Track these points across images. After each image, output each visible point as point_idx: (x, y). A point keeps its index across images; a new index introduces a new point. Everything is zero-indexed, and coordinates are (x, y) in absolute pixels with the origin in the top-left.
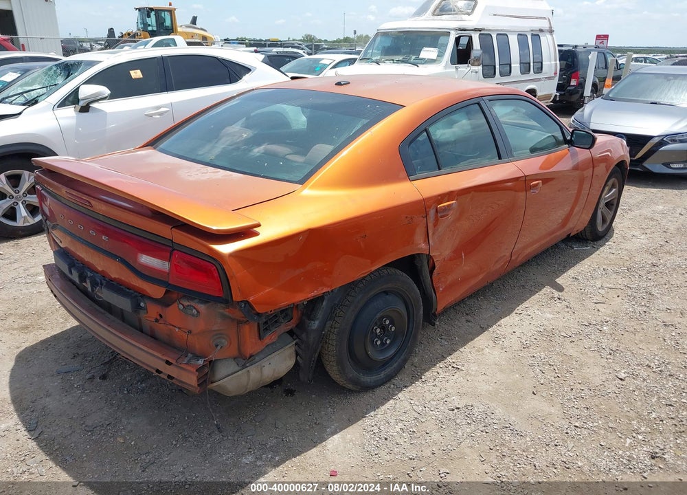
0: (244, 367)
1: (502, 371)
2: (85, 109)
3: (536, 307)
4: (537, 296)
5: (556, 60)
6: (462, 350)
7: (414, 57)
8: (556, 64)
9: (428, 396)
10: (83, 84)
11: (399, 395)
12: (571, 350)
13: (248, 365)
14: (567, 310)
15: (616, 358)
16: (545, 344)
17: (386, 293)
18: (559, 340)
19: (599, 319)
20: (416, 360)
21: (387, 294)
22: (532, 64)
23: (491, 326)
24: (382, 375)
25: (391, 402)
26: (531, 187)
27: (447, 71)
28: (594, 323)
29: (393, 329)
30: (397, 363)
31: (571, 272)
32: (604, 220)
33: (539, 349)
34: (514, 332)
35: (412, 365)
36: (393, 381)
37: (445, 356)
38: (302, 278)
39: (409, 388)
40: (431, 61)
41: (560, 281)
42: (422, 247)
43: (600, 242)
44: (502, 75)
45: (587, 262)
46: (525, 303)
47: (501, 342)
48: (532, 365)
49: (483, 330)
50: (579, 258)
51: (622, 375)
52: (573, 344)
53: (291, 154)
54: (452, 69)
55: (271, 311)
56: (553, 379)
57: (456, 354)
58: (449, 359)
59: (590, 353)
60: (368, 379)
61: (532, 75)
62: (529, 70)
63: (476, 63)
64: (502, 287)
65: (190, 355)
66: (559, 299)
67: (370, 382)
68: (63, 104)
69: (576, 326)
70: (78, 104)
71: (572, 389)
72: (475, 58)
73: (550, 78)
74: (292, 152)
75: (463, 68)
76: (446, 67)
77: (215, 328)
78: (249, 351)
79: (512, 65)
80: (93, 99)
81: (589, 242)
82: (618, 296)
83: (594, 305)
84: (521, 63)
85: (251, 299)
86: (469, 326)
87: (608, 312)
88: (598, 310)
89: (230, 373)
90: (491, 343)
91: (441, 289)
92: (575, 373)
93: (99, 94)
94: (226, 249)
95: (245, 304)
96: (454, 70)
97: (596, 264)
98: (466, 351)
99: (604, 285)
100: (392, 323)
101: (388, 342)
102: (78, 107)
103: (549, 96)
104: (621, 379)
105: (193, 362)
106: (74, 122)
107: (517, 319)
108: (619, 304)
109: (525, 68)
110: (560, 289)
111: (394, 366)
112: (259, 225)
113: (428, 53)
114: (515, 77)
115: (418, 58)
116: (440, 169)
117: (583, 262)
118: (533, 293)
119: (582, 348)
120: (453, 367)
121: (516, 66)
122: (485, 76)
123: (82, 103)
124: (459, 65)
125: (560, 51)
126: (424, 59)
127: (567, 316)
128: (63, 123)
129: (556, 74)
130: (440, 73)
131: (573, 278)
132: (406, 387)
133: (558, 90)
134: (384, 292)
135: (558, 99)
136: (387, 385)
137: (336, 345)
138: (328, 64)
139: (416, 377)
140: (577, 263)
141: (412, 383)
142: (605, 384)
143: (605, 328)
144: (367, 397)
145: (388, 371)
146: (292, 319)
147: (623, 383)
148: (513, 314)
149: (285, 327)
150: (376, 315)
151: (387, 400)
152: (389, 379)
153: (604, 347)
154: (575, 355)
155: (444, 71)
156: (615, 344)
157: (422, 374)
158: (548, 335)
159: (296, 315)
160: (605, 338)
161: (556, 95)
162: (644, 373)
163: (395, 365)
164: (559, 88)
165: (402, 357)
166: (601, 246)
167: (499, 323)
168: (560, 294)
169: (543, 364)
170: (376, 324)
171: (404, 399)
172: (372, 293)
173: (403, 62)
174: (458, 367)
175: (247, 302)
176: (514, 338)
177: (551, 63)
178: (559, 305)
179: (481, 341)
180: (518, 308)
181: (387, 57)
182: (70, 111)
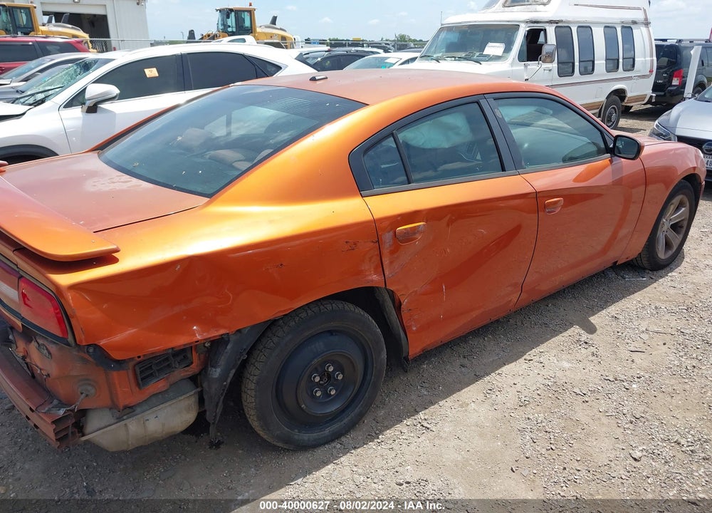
0: (120, 419)
1: (481, 435)
2: (93, 109)
3: (554, 352)
4: (559, 338)
5: (652, 56)
6: (441, 403)
7: (478, 54)
8: (652, 61)
9: (379, 462)
10: (93, 83)
11: (342, 459)
12: (581, 414)
13: (125, 417)
14: (591, 358)
15: (637, 429)
16: (549, 403)
17: (331, 332)
18: (568, 397)
19: (630, 374)
20: (382, 413)
21: (332, 335)
22: (621, 60)
23: (488, 374)
24: (327, 432)
25: (329, 467)
26: (545, 206)
27: (514, 68)
28: (623, 377)
29: (340, 377)
30: (349, 418)
31: (613, 309)
32: (668, 245)
33: (539, 408)
34: (514, 384)
35: (374, 420)
36: (343, 439)
37: (418, 410)
38: (185, 317)
39: (359, 450)
40: (497, 58)
41: (594, 320)
42: (374, 279)
43: (661, 272)
44: (581, 74)
45: (637, 296)
46: (542, 346)
47: (494, 396)
48: (522, 431)
49: (478, 377)
50: (629, 291)
51: (637, 454)
52: (585, 405)
53: (241, 161)
54: (520, 66)
55: (139, 357)
56: (543, 451)
57: (432, 409)
58: (421, 415)
59: (605, 420)
60: (306, 437)
61: (621, 73)
62: (618, 67)
63: (548, 60)
64: (519, 324)
65: (55, 402)
66: (586, 343)
67: (309, 440)
68: (70, 104)
69: (597, 381)
70: (84, 104)
71: (565, 469)
72: (547, 53)
73: (644, 77)
74: (242, 158)
75: (533, 65)
76: (512, 64)
77: (74, 373)
78: (123, 401)
79: (596, 62)
80: (100, 99)
81: (647, 271)
82: (664, 344)
83: (628, 354)
84: (607, 59)
85: (102, 343)
86: (461, 372)
87: (645, 364)
88: (633, 361)
89: (103, 425)
90: (481, 397)
91: (414, 329)
92: (576, 446)
93: (106, 93)
94: (65, 279)
95: (95, 349)
96: (523, 68)
97: (648, 299)
98: (447, 406)
99: (649, 329)
100: (340, 368)
101: (333, 392)
102: (85, 107)
103: (643, 97)
104: (635, 459)
105: (54, 411)
106: (80, 123)
107: (525, 366)
108: (663, 354)
109: (613, 64)
110: (591, 329)
111: (344, 421)
112: (117, 251)
113: (494, 49)
114: (598, 75)
115: (481, 55)
116: (409, 183)
117: (632, 296)
118: (555, 333)
119: (595, 410)
120: (422, 425)
121: (600, 63)
122: (561, 74)
123: (88, 103)
124: (529, 63)
125: (657, 46)
126: (489, 55)
127: (590, 367)
128: (68, 123)
129: (651, 71)
130: (505, 71)
131: (613, 317)
132: (355, 448)
133: (654, 90)
134: (329, 331)
135: (653, 100)
136: (333, 445)
137: (255, 395)
138: (394, 62)
139: (372, 436)
140: (624, 297)
141: (364, 444)
142: (612, 464)
143: (634, 386)
144: (303, 458)
145: (336, 427)
146: (192, 363)
147: (637, 464)
148: (521, 360)
149: (180, 373)
150: (311, 361)
151: (325, 463)
152: (336, 436)
153: (625, 411)
154: (584, 419)
155: (511, 69)
156: (641, 408)
157: (381, 432)
158: (556, 390)
159: (196, 358)
160: (631, 399)
161: (651, 97)
162: (667, 452)
163: (346, 421)
164: (656, 88)
165: (357, 410)
166: (661, 277)
167: (499, 371)
168: (590, 336)
169: (538, 430)
170: (316, 370)
171: (347, 464)
172: (307, 334)
173: (466, 59)
174: (428, 426)
175: (96, 346)
176: (513, 392)
177: (646, 59)
178: (583, 351)
179: (471, 393)
180: (529, 353)
181: (450, 54)
182: (77, 112)
